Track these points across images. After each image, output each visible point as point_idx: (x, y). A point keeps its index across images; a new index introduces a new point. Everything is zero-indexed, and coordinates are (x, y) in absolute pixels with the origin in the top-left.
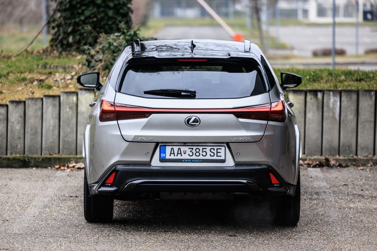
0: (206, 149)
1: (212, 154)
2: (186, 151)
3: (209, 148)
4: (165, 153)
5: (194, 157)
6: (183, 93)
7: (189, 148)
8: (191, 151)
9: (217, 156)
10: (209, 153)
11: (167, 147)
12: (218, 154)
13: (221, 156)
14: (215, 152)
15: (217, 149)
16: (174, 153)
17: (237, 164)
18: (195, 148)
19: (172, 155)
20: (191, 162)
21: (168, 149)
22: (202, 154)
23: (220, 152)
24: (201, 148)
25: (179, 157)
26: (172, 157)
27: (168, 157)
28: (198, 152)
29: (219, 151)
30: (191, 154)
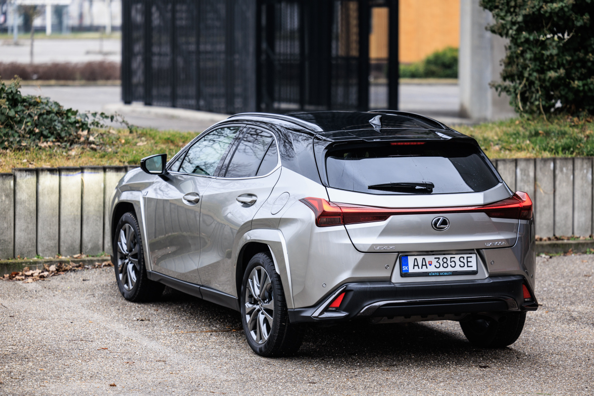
0: (454, 257)
1: (462, 265)
2: (431, 262)
3: (457, 257)
4: (407, 265)
5: (441, 269)
6: (417, 187)
7: (435, 258)
8: (437, 262)
9: (468, 266)
10: (458, 263)
11: (409, 257)
12: (469, 263)
13: (472, 266)
14: (465, 261)
15: (467, 257)
16: (418, 265)
17: (491, 276)
18: (441, 257)
19: (416, 267)
20: (440, 275)
21: (411, 260)
22: (451, 265)
23: (471, 262)
24: (448, 257)
25: (424, 270)
26: (416, 270)
27: (411, 270)
28: (446, 262)
29: (469, 260)
30: (438, 265)
